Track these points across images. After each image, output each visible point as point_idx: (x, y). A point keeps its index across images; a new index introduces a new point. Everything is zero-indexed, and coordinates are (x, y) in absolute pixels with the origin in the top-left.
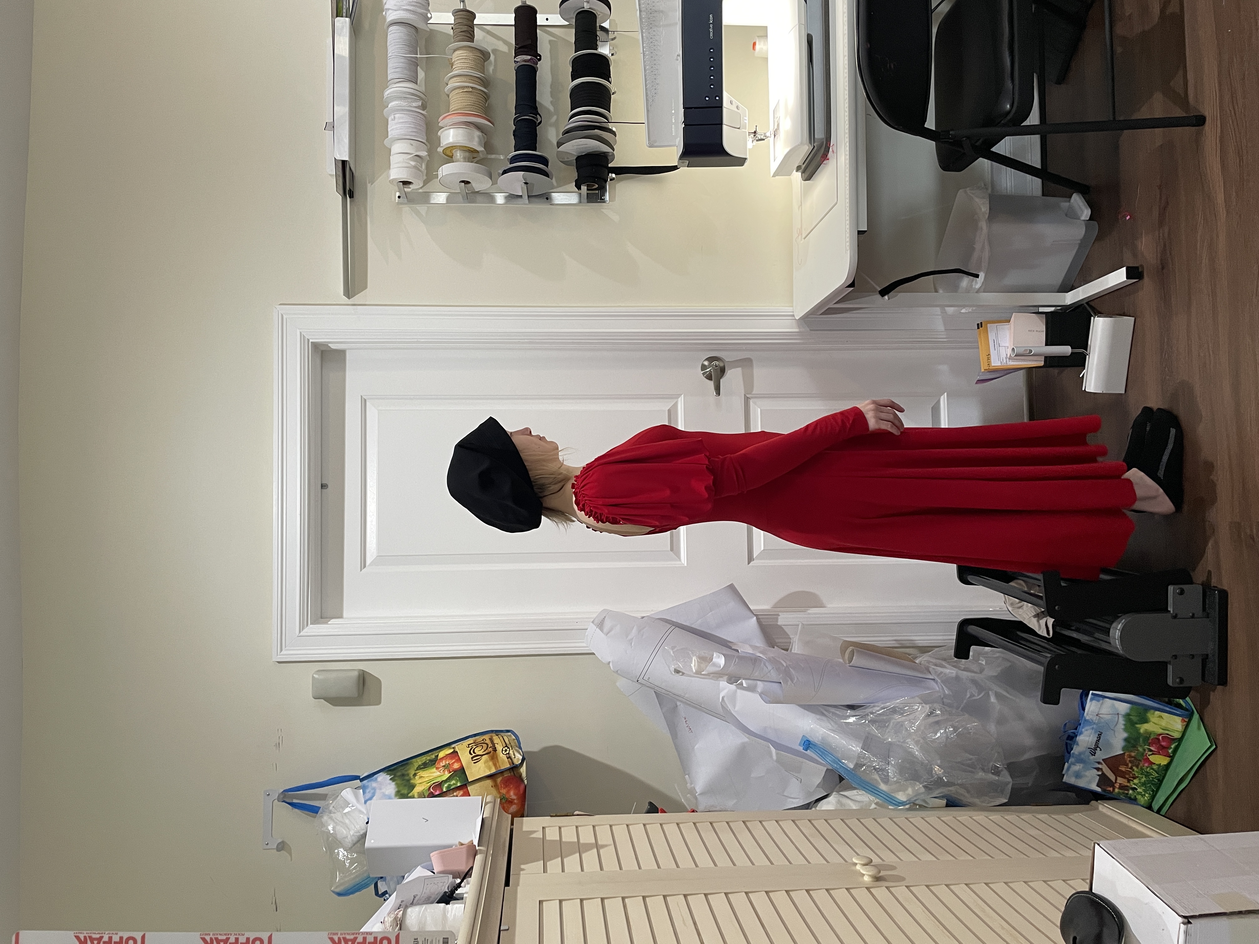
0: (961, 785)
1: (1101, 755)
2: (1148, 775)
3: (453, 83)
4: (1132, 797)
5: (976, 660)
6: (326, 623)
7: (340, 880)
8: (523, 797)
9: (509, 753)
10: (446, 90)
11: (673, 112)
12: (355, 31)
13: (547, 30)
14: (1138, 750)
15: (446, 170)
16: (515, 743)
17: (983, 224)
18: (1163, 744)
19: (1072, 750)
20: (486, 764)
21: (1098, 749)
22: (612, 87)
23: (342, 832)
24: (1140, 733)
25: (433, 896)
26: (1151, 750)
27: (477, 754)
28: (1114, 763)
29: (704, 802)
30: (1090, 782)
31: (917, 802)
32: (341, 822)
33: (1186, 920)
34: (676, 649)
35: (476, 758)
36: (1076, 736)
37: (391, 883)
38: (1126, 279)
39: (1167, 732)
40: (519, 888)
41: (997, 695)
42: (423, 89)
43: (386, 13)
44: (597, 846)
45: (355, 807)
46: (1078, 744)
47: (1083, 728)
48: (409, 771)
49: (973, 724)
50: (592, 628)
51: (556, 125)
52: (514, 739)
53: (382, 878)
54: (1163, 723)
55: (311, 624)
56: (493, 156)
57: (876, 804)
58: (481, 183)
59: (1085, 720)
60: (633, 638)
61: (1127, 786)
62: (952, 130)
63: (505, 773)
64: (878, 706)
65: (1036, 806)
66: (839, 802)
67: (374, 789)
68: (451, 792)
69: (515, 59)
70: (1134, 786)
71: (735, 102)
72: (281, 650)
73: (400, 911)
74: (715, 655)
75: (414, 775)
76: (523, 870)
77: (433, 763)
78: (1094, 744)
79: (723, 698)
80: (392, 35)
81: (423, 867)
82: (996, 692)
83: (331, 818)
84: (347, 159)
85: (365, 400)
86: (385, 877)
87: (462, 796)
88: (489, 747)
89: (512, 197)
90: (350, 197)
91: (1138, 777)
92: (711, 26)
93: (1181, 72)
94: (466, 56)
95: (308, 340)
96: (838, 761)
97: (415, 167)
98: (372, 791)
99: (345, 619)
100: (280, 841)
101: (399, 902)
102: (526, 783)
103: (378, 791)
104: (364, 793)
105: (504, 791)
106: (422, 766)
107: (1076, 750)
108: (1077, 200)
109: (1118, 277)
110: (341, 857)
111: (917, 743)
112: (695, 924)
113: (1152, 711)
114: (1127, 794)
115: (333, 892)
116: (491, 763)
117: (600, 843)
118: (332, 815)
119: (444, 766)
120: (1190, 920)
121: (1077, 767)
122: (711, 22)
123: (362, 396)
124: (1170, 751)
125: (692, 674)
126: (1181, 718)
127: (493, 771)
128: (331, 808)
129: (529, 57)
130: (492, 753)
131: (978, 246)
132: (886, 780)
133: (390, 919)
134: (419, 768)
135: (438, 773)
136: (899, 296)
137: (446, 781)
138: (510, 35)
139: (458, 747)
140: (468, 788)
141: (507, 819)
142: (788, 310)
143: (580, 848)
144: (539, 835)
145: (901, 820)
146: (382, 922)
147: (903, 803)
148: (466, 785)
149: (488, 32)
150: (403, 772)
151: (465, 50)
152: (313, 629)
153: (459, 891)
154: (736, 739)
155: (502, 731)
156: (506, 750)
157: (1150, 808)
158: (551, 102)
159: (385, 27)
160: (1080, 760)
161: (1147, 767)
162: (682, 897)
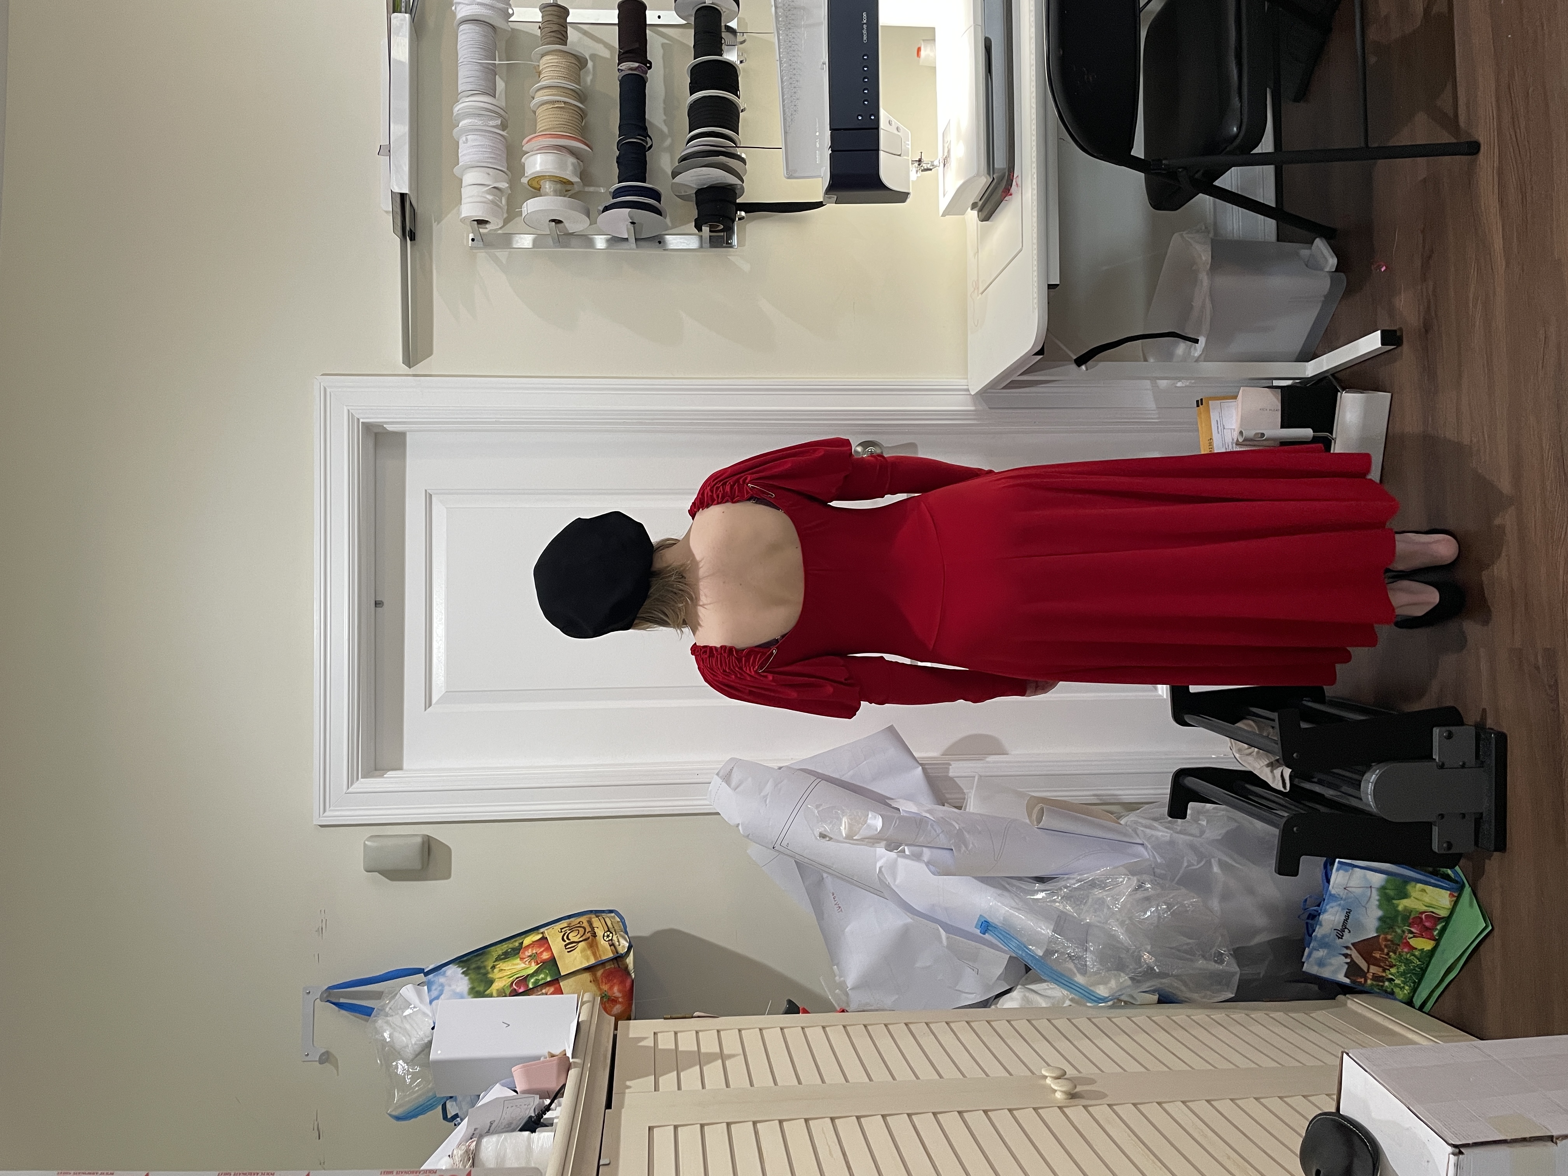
0: (1177, 977)
1: (1349, 938)
2: (1408, 962)
3: (540, 97)
4: (1389, 990)
5: (1196, 820)
6: (382, 776)
7: (399, 1100)
8: (629, 994)
9: (611, 940)
10: (532, 105)
11: (817, 134)
12: (417, 31)
13: (658, 30)
14: (1396, 932)
15: (531, 206)
16: (620, 927)
17: (1204, 278)
18: (1427, 924)
19: (1314, 931)
20: (583, 954)
21: (1346, 930)
22: (741, 103)
23: (402, 1040)
24: (1398, 911)
25: (515, 1122)
26: (1411, 932)
27: (571, 941)
28: (1366, 948)
29: (856, 999)
30: (1335, 972)
31: (1122, 998)
32: (400, 1027)
33: (1457, 1150)
34: (821, 809)
35: (570, 946)
36: (1319, 914)
37: (463, 1104)
38: (1380, 346)
39: (1431, 909)
40: (623, 1110)
41: (1221, 863)
42: (503, 104)
43: (456, 8)
44: (723, 1056)
45: (418, 1009)
46: (1321, 925)
47: (1326, 905)
48: (486, 963)
49: (1191, 900)
50: (717, 781)
51: (671, 149)
52: (618, 922)
53: (451, 1097)
54: (1427, 899)
55: (362, 778)
56: (592, 189)
57: (1072, 1000)
58: (576, 223)
59: (1331, 895)
60: (768, 795)
61: (1383, 977)
62: (1165, 159)
63: (607, 964)
64: (1073, 878)
65: (1270, 1001)
66: (1025, 999)
67: (442, 985)
68: (539, 989)
69: (619, 67)
70: (1390, 976)
71: (895, 123)
72: (325, 811)
73: (473, 1142)
74: (870, 816)
75: (491, 968)
76: (629, 1087)
77: (515, 952)
78: (1341, 924)
79: (880, 868)
80: (464, 37)
81: (503, 1085)
82: (1219, 860)
83: (387, 1022)
84: (405, 191)
85: (431, 496)
86: (456, 1097)
87: (552, 994)
88: (587, 931)
89: (615, 241)
90: (411, 240)
91: (1395, 965)
92: (865, 26)
93: (1449, 86)
94: (557, 62)
95: (358, 420)
96: (1023, 947)
97: (492, 202)
98: (440, 988)
99: (407, 771)
100: (323, 1050)
101: (471, 1131)
102: (633, 977)
103: (446, 988)
104: (429, 990)
105: (605, 987)
106: (503, 957)
107: (1319, 932)
108: (1320, 245)
109: (1372, 342)
110: (400, 1071)
111: (1122, 924)
112: (844, 1154)
113: (1413, 884)
114: (1382, 986)
115: (390, 1115)
116: (589, 952)
117: (726, 1052)
118: (388, 1018)
119: (529, 956)
120: (1462, 1150)
121: (1321, 953)
122: (865, 21)
123: (426, 490)
124: (1435, 933)
125: (841, 839)
126: (1449, 892)
127: (592, 961)
128: (387, 1009)
129: (637, 65)
130: (591, 939)
131: (1197, 303)
132: (1083, 970)
133: (461, 1152)
134: (499, 959)
135: (523, 965)
136: (1100, 366)
137: (532, 975)
138: (613, 37)
139: (548, 932)
140: (561, 984)
141: (609, 1024)
142: (961, 383)
143: (700, 1059)
144: (650, 1043)
145: (1102, 1021)
146: (449, 1156)
147: (1104, 1000)
148: (557, 979)
149: (585, 33)
150: (479, 963)
151: (556, 55)
152: (365, 784)
153: (548, 1115)
154: (896, 920)
155: (603, 911)
156: (608, 936)
157: (1410, 1003)
158: (665, 121)
159: (456, 23)
160: (1324, 944)
161: (1407, 953)
162: (829, 1120)
